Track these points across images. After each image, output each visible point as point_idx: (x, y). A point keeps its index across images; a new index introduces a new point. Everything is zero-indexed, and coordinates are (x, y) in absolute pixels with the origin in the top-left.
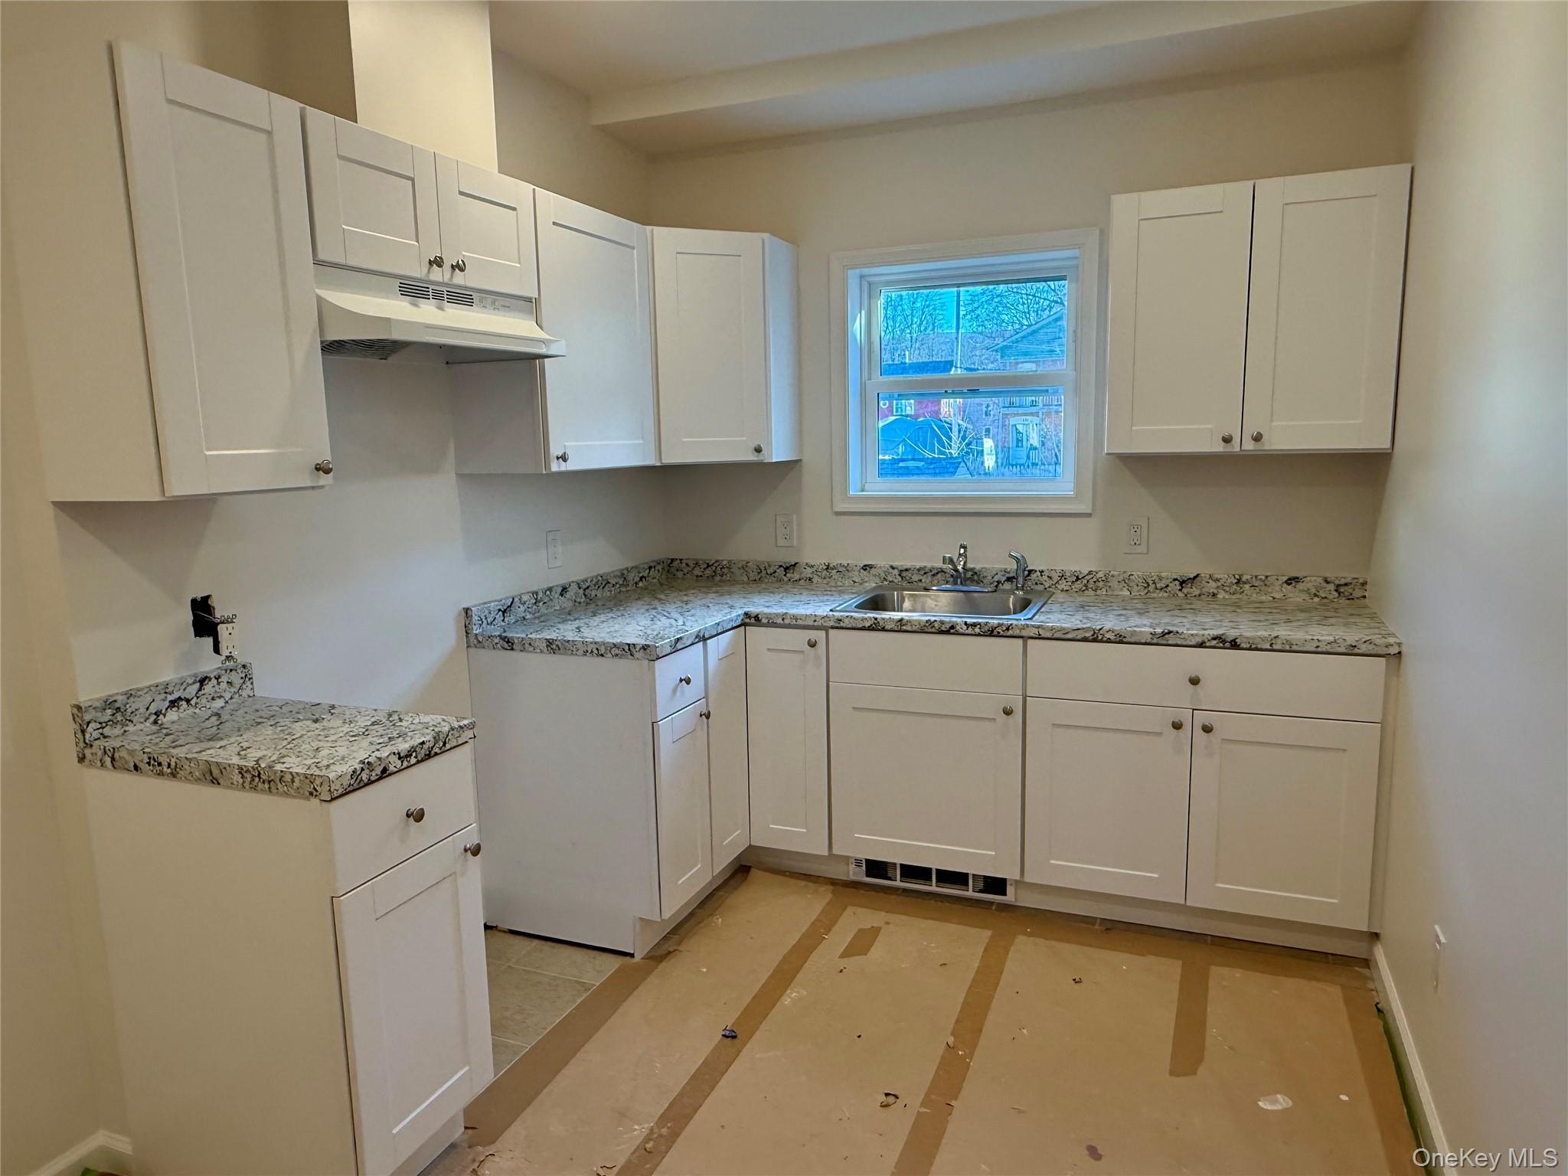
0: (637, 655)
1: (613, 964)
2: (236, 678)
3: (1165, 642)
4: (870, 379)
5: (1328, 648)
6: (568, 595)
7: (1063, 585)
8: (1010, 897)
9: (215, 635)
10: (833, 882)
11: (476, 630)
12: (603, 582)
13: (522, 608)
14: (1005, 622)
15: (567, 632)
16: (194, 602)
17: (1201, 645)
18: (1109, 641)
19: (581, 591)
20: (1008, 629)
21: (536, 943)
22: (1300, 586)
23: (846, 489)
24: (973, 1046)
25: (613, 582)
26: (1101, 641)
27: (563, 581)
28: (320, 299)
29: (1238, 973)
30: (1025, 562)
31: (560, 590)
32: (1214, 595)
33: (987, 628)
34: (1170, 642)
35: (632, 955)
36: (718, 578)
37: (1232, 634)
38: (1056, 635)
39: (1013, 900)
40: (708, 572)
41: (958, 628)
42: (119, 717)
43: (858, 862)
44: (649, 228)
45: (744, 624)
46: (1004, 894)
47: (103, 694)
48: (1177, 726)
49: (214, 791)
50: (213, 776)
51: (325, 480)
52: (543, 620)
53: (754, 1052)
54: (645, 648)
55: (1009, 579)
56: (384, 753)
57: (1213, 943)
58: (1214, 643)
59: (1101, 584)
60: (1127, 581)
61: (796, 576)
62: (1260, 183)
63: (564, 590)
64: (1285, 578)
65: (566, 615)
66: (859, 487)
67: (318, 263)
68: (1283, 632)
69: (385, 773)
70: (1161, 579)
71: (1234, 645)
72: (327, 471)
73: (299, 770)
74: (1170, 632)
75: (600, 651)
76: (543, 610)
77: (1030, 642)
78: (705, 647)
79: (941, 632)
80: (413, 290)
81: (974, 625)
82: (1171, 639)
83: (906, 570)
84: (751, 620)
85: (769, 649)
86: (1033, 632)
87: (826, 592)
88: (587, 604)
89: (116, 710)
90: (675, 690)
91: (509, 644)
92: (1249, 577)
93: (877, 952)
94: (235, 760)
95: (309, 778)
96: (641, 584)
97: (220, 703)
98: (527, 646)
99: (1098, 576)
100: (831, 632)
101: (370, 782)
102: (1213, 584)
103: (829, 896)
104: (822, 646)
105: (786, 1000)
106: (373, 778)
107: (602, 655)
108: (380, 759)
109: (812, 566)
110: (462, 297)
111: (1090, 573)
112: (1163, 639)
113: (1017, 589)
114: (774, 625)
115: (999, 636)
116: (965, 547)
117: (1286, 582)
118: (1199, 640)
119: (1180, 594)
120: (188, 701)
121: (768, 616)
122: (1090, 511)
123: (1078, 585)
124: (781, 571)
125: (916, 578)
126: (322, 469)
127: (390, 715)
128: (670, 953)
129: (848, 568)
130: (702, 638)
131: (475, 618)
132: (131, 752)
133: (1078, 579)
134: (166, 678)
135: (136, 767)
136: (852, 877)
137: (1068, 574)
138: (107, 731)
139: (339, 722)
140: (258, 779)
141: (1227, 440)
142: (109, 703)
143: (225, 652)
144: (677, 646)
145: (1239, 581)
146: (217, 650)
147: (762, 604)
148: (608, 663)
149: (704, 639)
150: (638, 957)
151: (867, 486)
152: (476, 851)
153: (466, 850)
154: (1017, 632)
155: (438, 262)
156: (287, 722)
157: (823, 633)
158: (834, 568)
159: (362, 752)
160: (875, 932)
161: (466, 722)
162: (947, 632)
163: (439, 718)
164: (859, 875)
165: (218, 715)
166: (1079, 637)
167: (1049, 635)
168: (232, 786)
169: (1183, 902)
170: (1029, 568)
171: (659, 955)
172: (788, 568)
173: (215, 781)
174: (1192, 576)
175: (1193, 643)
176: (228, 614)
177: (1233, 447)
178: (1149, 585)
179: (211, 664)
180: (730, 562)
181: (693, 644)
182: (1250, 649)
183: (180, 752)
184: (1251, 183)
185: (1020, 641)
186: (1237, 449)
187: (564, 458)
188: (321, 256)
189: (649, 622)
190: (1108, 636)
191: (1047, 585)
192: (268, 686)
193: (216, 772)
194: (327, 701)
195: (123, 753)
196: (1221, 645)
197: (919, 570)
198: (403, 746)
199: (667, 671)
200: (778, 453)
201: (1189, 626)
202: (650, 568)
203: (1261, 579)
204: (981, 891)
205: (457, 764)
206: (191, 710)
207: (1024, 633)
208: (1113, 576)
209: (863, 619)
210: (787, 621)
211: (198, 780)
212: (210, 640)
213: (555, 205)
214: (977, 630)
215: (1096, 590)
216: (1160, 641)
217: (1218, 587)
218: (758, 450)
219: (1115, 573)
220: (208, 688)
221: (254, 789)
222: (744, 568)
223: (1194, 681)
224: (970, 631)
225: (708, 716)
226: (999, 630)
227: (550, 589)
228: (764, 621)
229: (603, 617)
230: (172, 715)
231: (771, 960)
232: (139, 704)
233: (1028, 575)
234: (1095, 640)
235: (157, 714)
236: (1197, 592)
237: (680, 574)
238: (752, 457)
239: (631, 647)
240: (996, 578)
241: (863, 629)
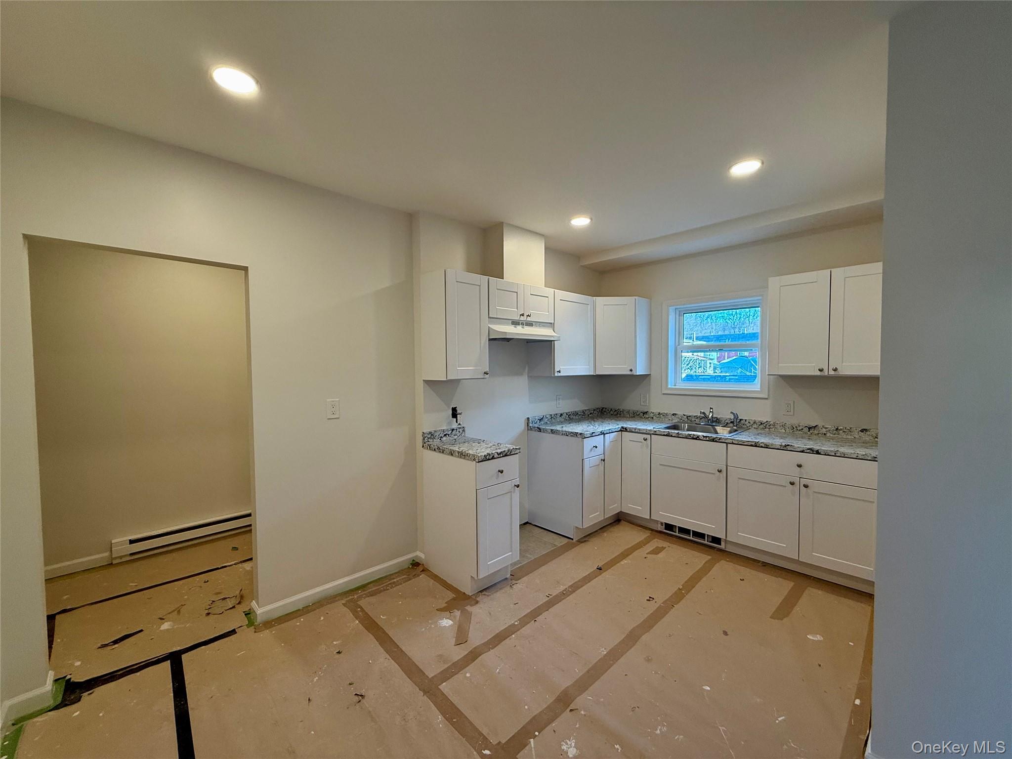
0: (578, 436)
1: (566, 541)
2: (461, 430)
3: (786, 449)
4: (679, 345)
5: (863, 457)
6: (563, 417)
7: (755, 426)
8: (723, 546)
9: (456, 418)
10: (652, 530)
11: (531, 425)
12: (576, 414)
13: (546, 419)
14: (719, 437)
15: (558, 428)
16: (452, 408)
17: (803, 452)
18: (762, 447)
19: (567, 416)
20: (720, 439)
21: (543, 530)
22: (868, 433)
23: (667, 385)
24: (688, 592)
25: (580, 414)
26: (759, 447)
27: (562, 412)
28: (489, 327)
29: (820, 592)
30: (737, 415)
31: (560, 415)
32: (825, 434)
33: (711, 439)
34: (788, 449)
35: (572, 539)
36: (618, 415)
37: (816, 448)
38: (740, 443)
39: (724, 547)
40: (615, 413)
41: (700, 437)
42: (432, 437)
43: (662, 524)
44: (594, 298)
45: (622, 431)
46: (720, 545)
47: (429, 431)
48: (792, 484)
49: (451, 457)
50: (451, 453)
51: (487, 376)
52: (552, 424)
53: (606, 575)
54: (581, 434)
55: (731, 422)
56: (493, 452)
57: (813, 579)
58: (808, 451)
59: (772, 426)
60: (784, 426)
61: (647, 417)
62: (832, 270)
63: (561, 415)
64: (860, 429)
65: (561, 423)
66: (673, 384)
67: (489, 317)
68: (842, 450)
69: (493, 458)
70: (799, 426)
71: (818, 453)
72: (487, 374)
73: (472, 453)
74: (788, 445)
75: (567, 434)
76: (554, 421)
77: (729, 445)
78: (604, 436)
79: (693, 439)
80: (515, 323)
81: (706, 437)
82: (789, 448)
83: (690, 416)
84: (624, 430)
85: (630, 440)
86: (730, 441)
87: (657, 422)
88: (569, 420)
89: (432, 435)
90: (591, 450)
91: (540, 430)
92: (842, 428)
93: (661, 555)
94: (457, 450)
95: (474, 455)
96: (590, 416)
97: (456, 437)
98: (545, 431)
99: (771, 423)
100: (652, 435)
101: (489, 459)
102: (824, 430)
103: (649, 534)
104: (649, 441)
105: (622, 563)
106: (490, 458)
107: (567, 436)
108: (492, 453)
109: (653, 413)
110: (530, 324)
111: (767, 422)
112: (785, 448)
113: (734, 426)
114: (632, 432)
115: (716, 441)
116: (712, 409)
117: (860, 431)
118: (801, 449)
119: (808, 433)
120: (449, 435)
121: (630, 428)
122: (767, 397)
123: (762, 426)
124: (642, 414)
125: (693, 419)
126: (486, 373)
127: (498, 444)
128: (585, 541)
129: (667, 414)
130: (603, 433)
131: (530, 421)
132: (434, 446)
133: (761, 424)
134: (444, 428)
135: (435, 450)
136: (659, 529)
137: (757, 422)
138: (429, 440)
139: (484, 444)
140: (462, 455)
141: (821, 370)
142: (430, 433)
143: (458, 423)
144: (592, 435)
145: (837, 429)
146: (457, 422)
147: (629, 425)
148: (569, 438)
149: (604, 434)
150: (574, 540)
151: (677, 384)
152: (518, 486)
153: (515, 486)
154: (723, 441)
155: (523, 315)
156: (472, 443)
157: (649, 436)
158: (661, 414)
159: (488, 451)
160: (664, 548)
161: (518, 447)
162: (696, 439)
163: (511, 446)
164: (661, 528)
165: (455, 440)
166: (749, 444)
167: (737, 443)
168: (455, 456)
169: (798, 559)
170: (740, 418)
171: (583, 540)
172: (645, 413)
173: (452, 455)
174: (814, 426)
175: (799, 450)
176: (460, 412)
177: (824, 373)
178: (794, 428)
179: (455, 426)
180: (623, 410)
181: (599, 435)
182: (825, 455)
183: (445, 447)
184: (829, 270)
185: (725, 444)
186: (826, 374)
187: (559, 372)
188: (490, 316)
189: (586, 427)
190: (761, 445)
191: (748, 425)
192: (469, 434)
193: (452, 452)
194: (483, 439)
195: (432, 446)
196: (812, 452)
197: (695, 416)
198: (499, 451)
199: (588, 443)
200: (640, 371)
201: (799, 444)
202: (594, 410)
203: (848, 429)
204: (710, 542)
205: (514, 460)
206: (449, 438)
207: (726, 441)
208: (777, 424)
209: (664, 432)
210: (636, 431)
211: (448, 454)
212: (455, 419)
213: (561, 294)
214: (707, 439)
215: (770, 429)
216: (784, 448)
217: (827, 431)
218: (631, 370)
219: (779, 423)
220: (454, 432)
221: (461, 457)
222: (628, 412)
223: (800, 466)
224: (705, 439)
225: (604, 460)
226: (716, 439)
227: (556, 414)
228: (628, 430)
229: (572, 424)
230: (444, 438)
231: (621, 550)
232: (437, 434)
233: (740, 421)
234: (756, 446)
235: (441, 437)
236: (817, 432)
237: (605, 413)
238: (629, 373)
239: (576, 433)
240: (726, 421)
241: (664, 435)
